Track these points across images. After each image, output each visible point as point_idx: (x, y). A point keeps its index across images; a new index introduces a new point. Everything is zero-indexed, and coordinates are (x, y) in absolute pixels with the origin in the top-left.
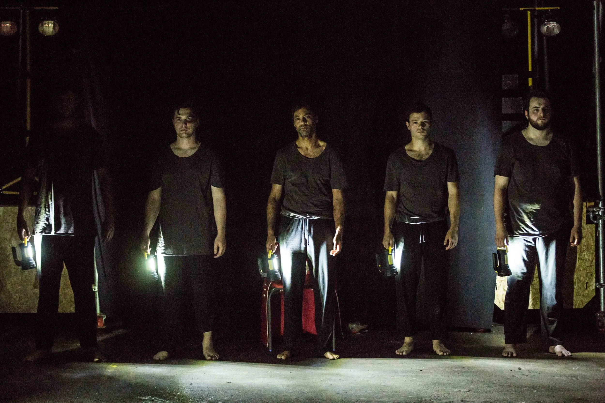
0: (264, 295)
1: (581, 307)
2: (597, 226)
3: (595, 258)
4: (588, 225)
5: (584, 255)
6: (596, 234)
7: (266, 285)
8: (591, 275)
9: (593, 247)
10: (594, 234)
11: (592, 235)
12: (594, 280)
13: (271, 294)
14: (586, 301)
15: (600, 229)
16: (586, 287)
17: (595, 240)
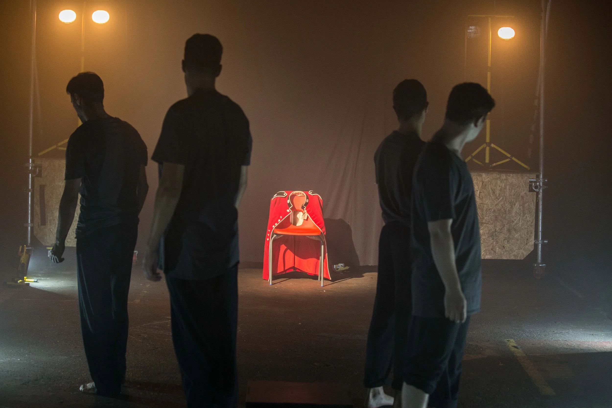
0: (268, 239)
1: (522, 259)
2: (538, 193)
3: (534, 220)
4: (530, 192)
5: (526, 216)
6: (536, 201)
7: (269, 230)
8: (531, 233)
9: (534, 211)
10: (535, 201)
11: (533, 201)
12: (533, 237)
13: (273, 238)
14: (526, 254)
15: (540, 196)
16: (526, 243)
17: (535, 205)
